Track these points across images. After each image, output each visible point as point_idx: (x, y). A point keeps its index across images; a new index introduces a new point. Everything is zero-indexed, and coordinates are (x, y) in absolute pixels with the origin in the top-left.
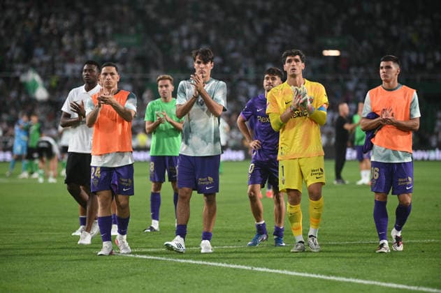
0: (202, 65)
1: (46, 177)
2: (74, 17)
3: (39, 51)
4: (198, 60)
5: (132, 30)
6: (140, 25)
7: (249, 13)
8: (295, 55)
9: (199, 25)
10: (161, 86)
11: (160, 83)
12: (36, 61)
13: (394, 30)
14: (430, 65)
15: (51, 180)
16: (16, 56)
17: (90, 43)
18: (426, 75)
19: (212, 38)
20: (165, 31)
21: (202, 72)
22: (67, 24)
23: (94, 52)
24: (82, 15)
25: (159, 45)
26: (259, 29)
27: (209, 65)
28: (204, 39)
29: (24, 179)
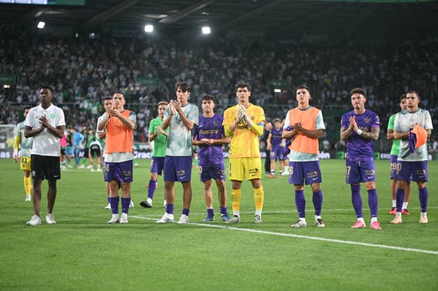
0: (181, 93)
1: (95, 168)
2: (114, 67)
3: (91, 89)
4: (179, 90)
5: (150, 75)
6: (155, 72)
7: (225, 65)
8: (244, 87)
9: (192, 73)
10: (161, 109)
11: (160, 107)
12: (90, 95)
13: (315, 77)
14: (339, 99)
15: (99, 170)
16: (77, 92)
17: (123, 84)
18: (336, 106)
19: (201, 80)
20: (171, 76)
21: (181, 98)
22: (110, 72)
23: (126, 89)
24: (119, 66)
25: (167, 84)
26: (230, 75)
27: (186, 93)
28: (196, 81)
29: (82, 169)
